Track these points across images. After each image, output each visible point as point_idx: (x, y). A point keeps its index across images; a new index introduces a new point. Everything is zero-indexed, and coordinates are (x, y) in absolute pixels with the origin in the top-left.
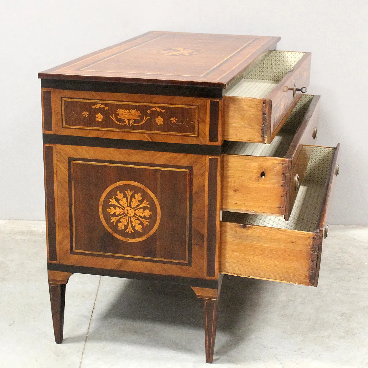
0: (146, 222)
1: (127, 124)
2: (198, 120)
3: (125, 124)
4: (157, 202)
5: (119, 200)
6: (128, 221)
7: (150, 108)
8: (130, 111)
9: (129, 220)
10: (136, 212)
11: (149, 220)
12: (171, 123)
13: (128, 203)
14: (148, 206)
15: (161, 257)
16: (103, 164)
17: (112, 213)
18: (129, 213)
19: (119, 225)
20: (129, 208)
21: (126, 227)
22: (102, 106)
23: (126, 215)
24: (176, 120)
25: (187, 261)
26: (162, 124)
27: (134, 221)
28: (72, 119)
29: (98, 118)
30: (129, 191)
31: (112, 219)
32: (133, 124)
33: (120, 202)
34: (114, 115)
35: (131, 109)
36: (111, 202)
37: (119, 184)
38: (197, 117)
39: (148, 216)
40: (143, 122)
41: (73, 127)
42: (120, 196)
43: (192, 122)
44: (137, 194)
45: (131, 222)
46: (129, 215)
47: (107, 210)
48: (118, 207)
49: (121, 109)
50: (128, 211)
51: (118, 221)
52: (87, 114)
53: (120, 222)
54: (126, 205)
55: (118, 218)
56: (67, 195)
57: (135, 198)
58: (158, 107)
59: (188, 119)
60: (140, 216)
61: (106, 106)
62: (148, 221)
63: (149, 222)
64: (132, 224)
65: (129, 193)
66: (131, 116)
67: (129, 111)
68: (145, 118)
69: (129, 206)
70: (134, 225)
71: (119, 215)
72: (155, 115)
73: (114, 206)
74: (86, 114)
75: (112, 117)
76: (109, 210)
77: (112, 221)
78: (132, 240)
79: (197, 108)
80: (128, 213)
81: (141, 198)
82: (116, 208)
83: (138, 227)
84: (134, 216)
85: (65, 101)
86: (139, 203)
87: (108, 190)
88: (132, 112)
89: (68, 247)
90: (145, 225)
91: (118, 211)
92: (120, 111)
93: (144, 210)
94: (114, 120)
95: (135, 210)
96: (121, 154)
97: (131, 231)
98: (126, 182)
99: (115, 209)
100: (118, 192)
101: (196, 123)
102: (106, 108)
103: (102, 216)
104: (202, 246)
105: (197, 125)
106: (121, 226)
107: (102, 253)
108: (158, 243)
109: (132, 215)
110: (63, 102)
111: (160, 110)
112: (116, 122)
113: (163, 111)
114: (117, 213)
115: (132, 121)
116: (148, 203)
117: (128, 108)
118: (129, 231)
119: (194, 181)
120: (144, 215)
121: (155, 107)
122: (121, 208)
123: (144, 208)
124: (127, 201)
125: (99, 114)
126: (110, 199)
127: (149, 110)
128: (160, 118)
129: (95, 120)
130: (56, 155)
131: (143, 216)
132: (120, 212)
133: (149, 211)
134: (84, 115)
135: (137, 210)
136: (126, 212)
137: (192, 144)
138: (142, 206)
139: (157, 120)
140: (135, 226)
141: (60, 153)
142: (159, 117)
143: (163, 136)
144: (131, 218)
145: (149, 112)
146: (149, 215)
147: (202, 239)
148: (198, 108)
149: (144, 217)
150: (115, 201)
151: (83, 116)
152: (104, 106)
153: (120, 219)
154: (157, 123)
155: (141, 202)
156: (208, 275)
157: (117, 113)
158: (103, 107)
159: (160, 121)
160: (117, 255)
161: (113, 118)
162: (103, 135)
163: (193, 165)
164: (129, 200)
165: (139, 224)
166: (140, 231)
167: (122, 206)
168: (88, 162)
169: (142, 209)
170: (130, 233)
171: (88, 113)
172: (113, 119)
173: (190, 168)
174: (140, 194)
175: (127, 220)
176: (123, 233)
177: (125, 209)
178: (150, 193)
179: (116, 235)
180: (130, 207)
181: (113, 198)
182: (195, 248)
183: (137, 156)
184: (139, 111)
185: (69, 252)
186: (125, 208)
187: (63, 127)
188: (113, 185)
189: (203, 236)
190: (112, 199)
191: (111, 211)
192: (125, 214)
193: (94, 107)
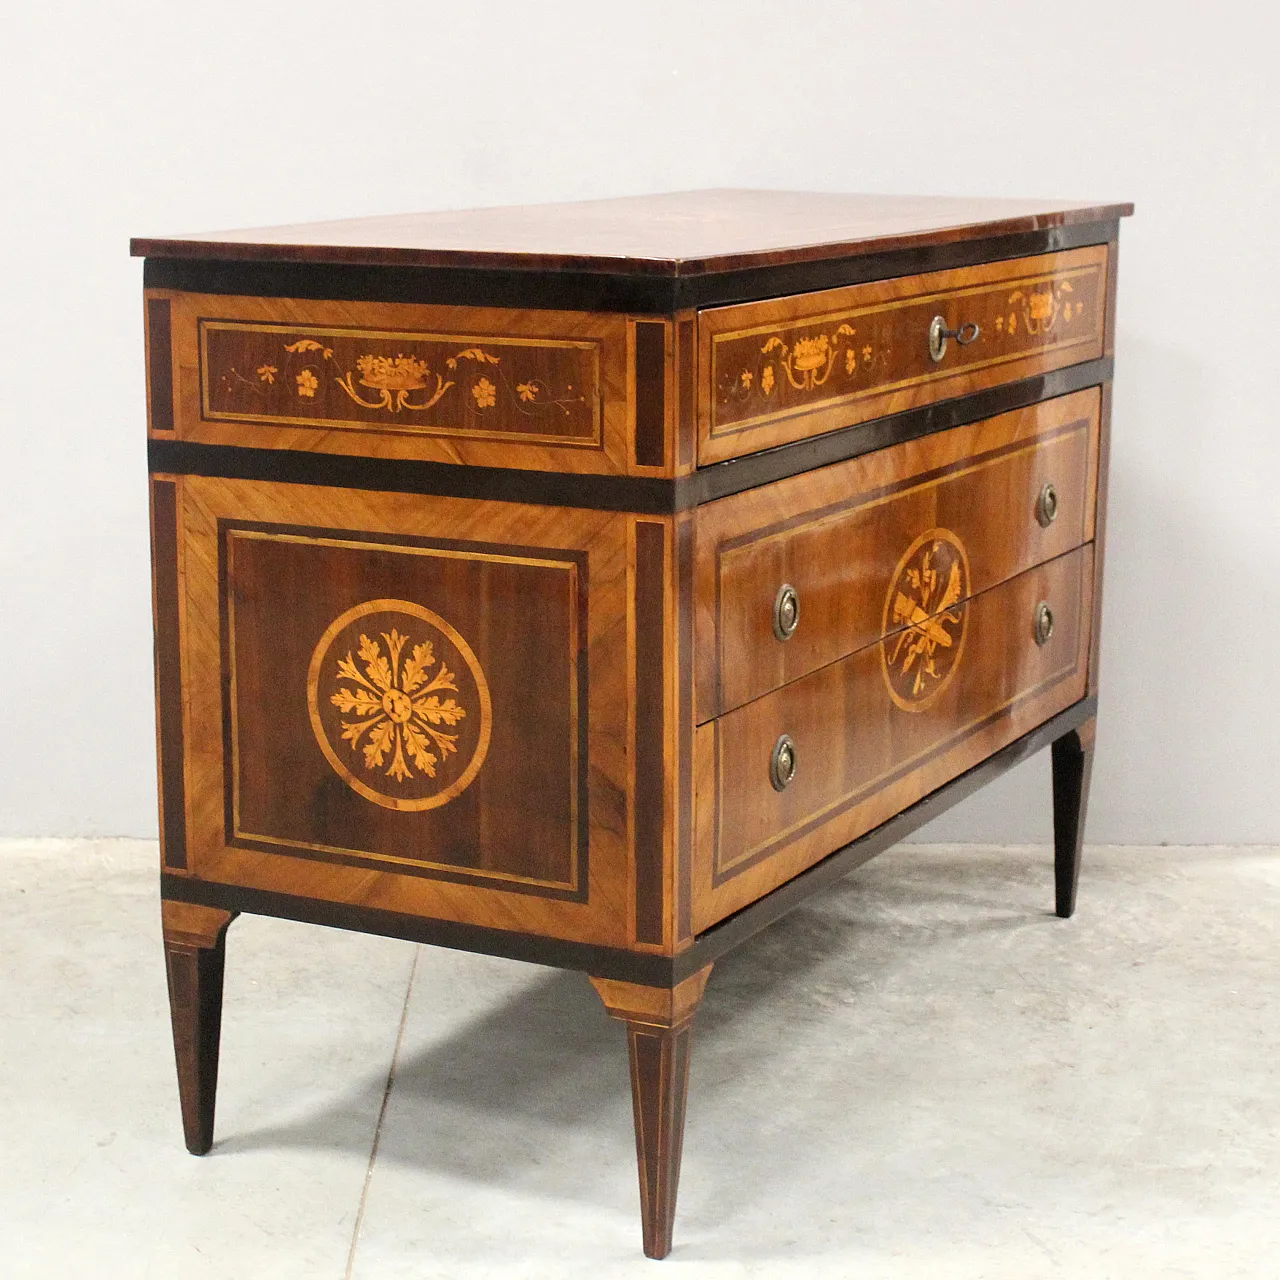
0: (447, 743)
1: (386, 406)
2: (599, 391)
3: (381, 405)
4: (479, 676)
5: (367, 663)
6: (395, 738)
7: (453, 350)
8: (397, 361)
9: (395, 734)
10: (418, 708)
11: (457, 737)
12: (519, 400)
13: (392, 675)
14: (453, 687)
15: (495, 868)
16: (321, 542)
17: (346, 709)
18: (397, 710)
19: (369, 750)
20: (395, 694)
21: (388, 758)
22: (315, 346)
23: (388, 718)
24: (533, 393)
25: (573, 886)
26: (493, 404)
27: (411, 740)
28: (230, 390)
29: (303, 385)
30: (395, 634)
31: (347, 730)
32: (405, 404)
33: (368, 670)
34: (349, 374)
35: (400, 356)
36: (343, 671)
37: (366, 608)
38: (597, 382)
39: (454, 723)
40: (437, 397)
41: (234, 416)
42: (369, 650)
43: (582, 399)
44: (420, 646)
45: (404, 743)
46: (394, 717)
47: (333, 697)
48: (365, 688)
49: (371, 356)
50: (392, 702)
51: (365, 740)
52: (273, 374)
53: (370, 742)
54: (388, 682)
55: (364, 726)
56: (216, 646)
57: (413, 659)
58: (478, 346)
59: (570, 388)
60: (428, 723)
61: (325, 347)
62: (452, 738)
63: (456, 744)
64: (404, 750)
65: (395, 640)
66: (399, 380)
67: (394, 361)
68: (439, 386)
69: (396, 685)
70: (410, 753)
71: (367, 717)
72: (469, 373)
73: (352, 686)
74: (267, 373)
75: (342, 383)
76: (336, 699)
77: (346, 735)
78: (406, 805)
79: (597, 352)
80: (393, 710)
81: (430, 661)
82: (359, 691)
83: (425, 761)
84: (411, 721)
85: (208, 330)
86: (426, 678)
87: (334, 629)
88: (405, 364)
89: (220, 821)
90: (445, 754)
91: (363, 703)
92: (367, 363)
93: (441, 702)
94: (351, 391)
95: (414, 701)
96: (371, 507)
97: (403, 774)
98: (386, 605)
99: (354, 694)
100: (363, 637)
101: (596, 400)
102: (328, 353)
103: (315, 719)
104: (618, 833)
105: (597, 409)
106: (373, 755)
107: (316, 847)
108: (484, 819)
109: (406, 716)
110: (204, 333)
111: (486, 358)
112: (357, 399)
113: (494, 360)
114: (361, 711)
115: (403, 394)
116: (452, 675)
117: (391, 350)
118: (396, 773)
119: (591, 602)
120: (442, 719)
121: (469, 346)
122: (374, 693)
123: (443, 695)
124: (391, 668)
125: (306, 374)
126: (340, 662)
127: (454, 357)
128: (484, 383)
129: (296, 391)
130: (185, 509)
131: (438, 722)
132: (371, 706)
133: (457, 705)
134: (263, 378)
135: (420, 702)
136: (388, 706)
137: (585, 472)
138: (435, 685)
139: (476, 391)
140: (415, 756)
141: (195, 503)
142: (483, 379)
143: (495, 446)
144: (401, 725)
145: (452, 363)
146: (457, 720)
147: (621, 808)
148: (602, 348)
149: (442, 727)
150: (355, 670)
151: (261, 381)
152: (320, 346)
153: (370, 729)
154: (479, 401)
155: (432, 672)
156: (640, 938)
157: (359, 367)
158: (318, 350)
159: (486, 394)
160: (362, 854)
161: (347, 385)
162: (317, 445)
163: (588, 548)
164: (395, 665)
165: (428, 749)
166: (431, 772)
167: (374, 685)
168: (276, 533)
169: (436, 698)
170: (400, 779)
171: (274, 370)
172: (346, 388)
173: (580, 557)
174: (428, 646)
175: (392, 734)
176: (379, 779)
177: (386, 695)
178: (459, 641)
179: (357, 786)
180: (400, 690)
181: (349, 659)
182: (599, 839)
183: (419, 516)
184: (422, 363)
185: (222, 838)
186: (383, 691)
187: (203, 418)
188: (349, 612)
189: (622, 794)
190: (346, 662)
191: (344, 701)
192: (384, 715)
193: (292, 349)
